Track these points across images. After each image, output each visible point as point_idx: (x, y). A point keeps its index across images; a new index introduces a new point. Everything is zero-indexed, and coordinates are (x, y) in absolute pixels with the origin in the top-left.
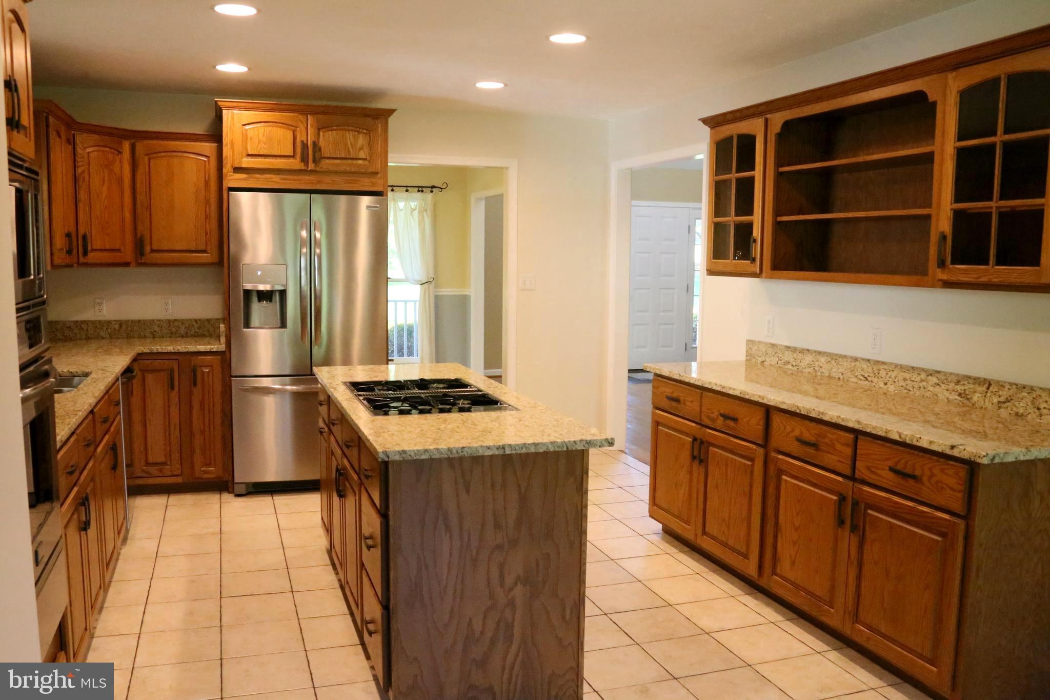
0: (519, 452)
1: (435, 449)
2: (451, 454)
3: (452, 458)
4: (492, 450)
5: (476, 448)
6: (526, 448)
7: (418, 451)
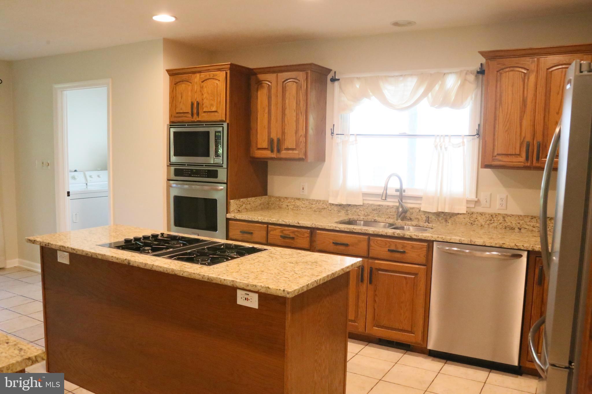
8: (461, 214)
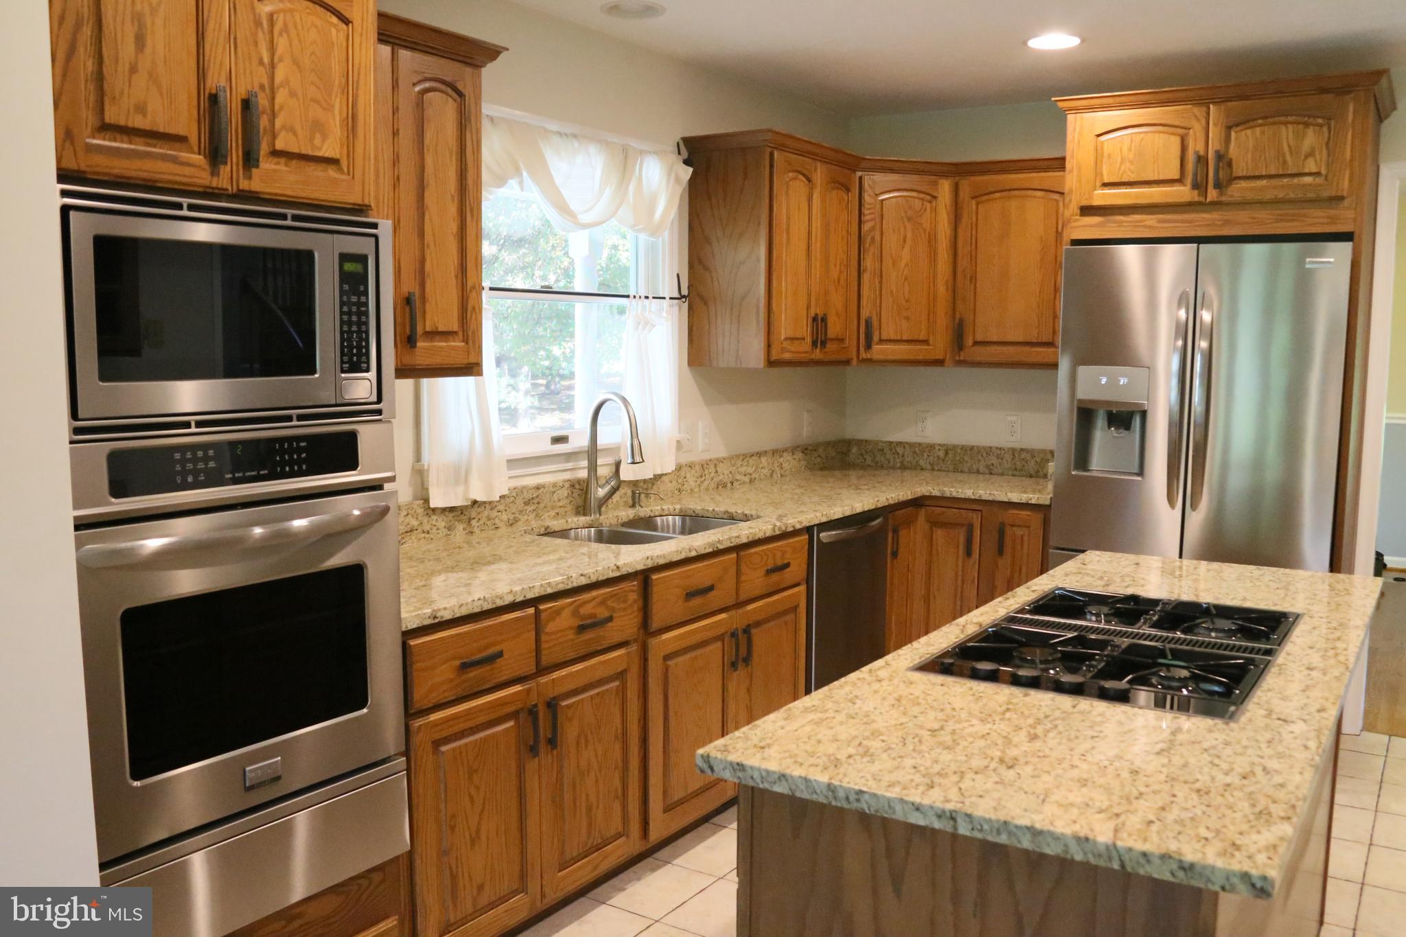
0: (990, 838)
1: (800, 777)
2: (835, 798)
3: (836, 807)
4: (925, 814)
5: (889, 800)
6: (1010, 833)
7: (768, 772)
8: (666, 474)
